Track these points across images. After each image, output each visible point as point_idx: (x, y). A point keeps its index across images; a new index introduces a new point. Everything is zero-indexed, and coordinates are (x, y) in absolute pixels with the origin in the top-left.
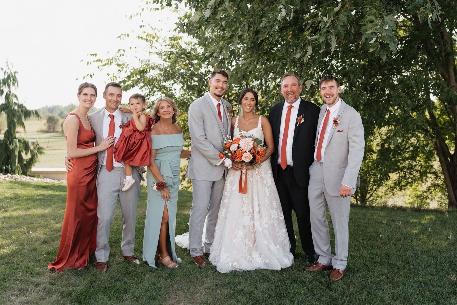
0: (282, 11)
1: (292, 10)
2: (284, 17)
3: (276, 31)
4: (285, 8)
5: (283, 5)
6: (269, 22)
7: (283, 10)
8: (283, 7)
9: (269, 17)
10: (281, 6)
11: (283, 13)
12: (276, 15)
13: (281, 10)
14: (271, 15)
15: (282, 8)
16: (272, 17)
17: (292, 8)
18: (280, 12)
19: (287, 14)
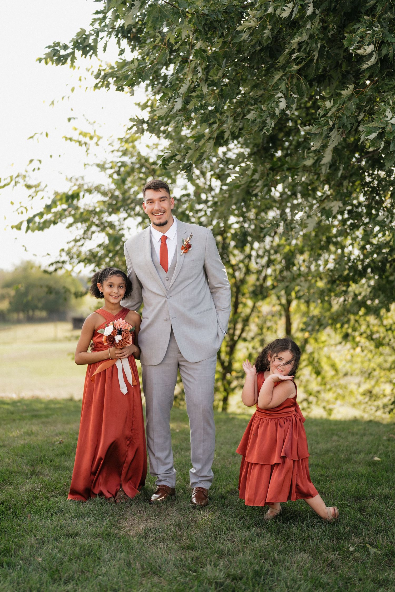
0: (281, 102)
1: (296, 100)
2: (283, 110)
3: (271, 129)
4: (286, 97)
5: (282, 92)
6: (261, 117)
7: (283, 100)
8: (283, 96)
9: (262, 109)
10: (280, 95)
11: (283, 105)
12: (271, 107)
13: (280, 100)
14: (264, 107)
15: (281, 97)
16: (266, 109)
17: (295, 98)
18: (278, 102)
19: (288, 107)
